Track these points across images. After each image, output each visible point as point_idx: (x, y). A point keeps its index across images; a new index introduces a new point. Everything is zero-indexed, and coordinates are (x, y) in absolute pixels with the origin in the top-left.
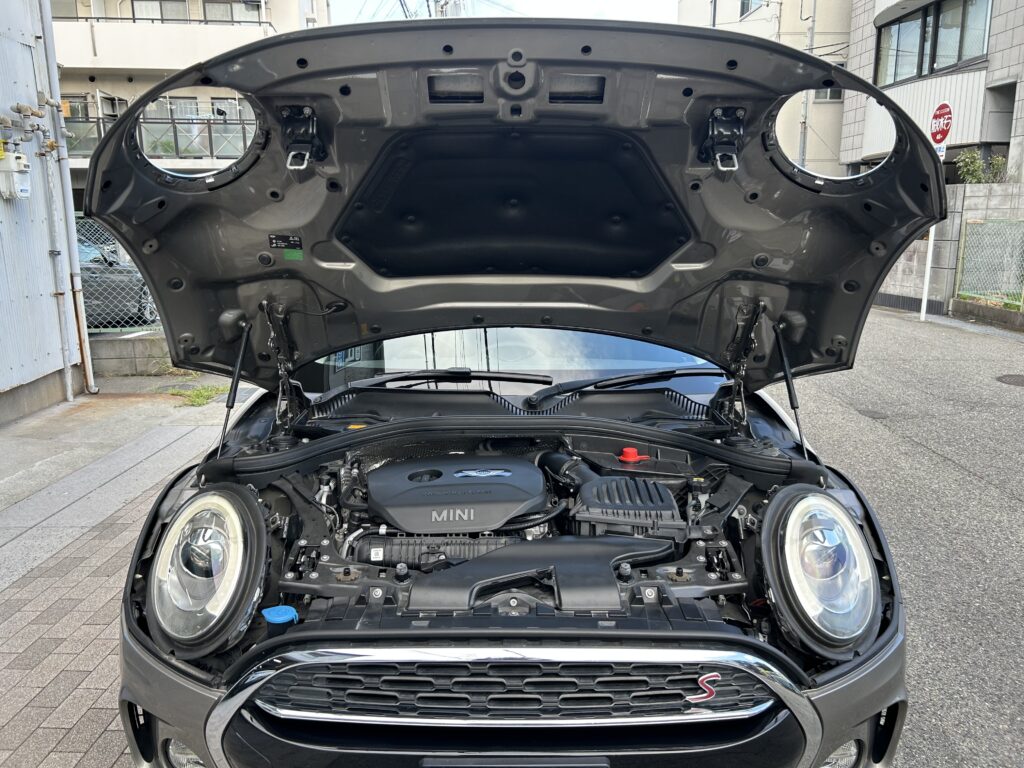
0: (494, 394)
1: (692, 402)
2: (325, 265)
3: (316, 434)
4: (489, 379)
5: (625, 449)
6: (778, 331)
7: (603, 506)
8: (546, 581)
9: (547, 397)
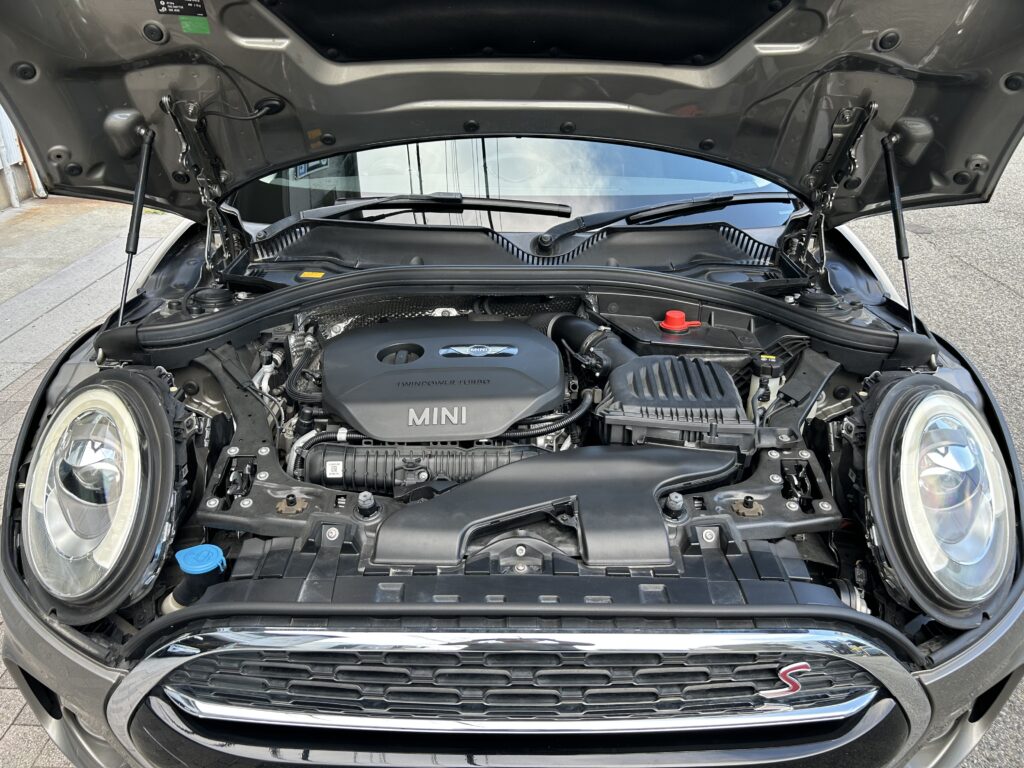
0: (493, 233)
1: (755, 241)
2: (244, 42)
3: (258, 287)
4: (489, 209)
5: (668, 313)
6: (889, 146)
7: (641, 402)
8: (563, 519)
9: (563, 235)
